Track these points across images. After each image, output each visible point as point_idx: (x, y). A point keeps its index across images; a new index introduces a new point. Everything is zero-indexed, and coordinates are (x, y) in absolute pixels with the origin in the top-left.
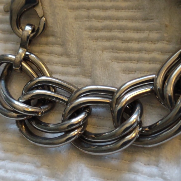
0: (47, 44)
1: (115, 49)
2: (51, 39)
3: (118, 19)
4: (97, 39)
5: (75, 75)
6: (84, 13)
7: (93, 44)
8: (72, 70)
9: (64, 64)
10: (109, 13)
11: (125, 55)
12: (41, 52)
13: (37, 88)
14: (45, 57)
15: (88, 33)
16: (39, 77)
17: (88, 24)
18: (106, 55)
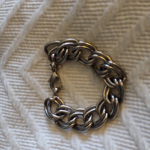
0: (63, 92)
1: (85, 95)
2: (64, 91)
3: (85, 84)
4: (79, 91)
5: (73, 103)
6: (74, 82)
7: (78, 93)
8: (72, 102)
9: (69, 100)
10: (82, 82)
11: (88, 97)
12: (61, 95)
13: (61, 109)
14: (63, 97)
15: (76, 89)
16: (61, 105)
17: (76, 86)
18: (82, 97)
